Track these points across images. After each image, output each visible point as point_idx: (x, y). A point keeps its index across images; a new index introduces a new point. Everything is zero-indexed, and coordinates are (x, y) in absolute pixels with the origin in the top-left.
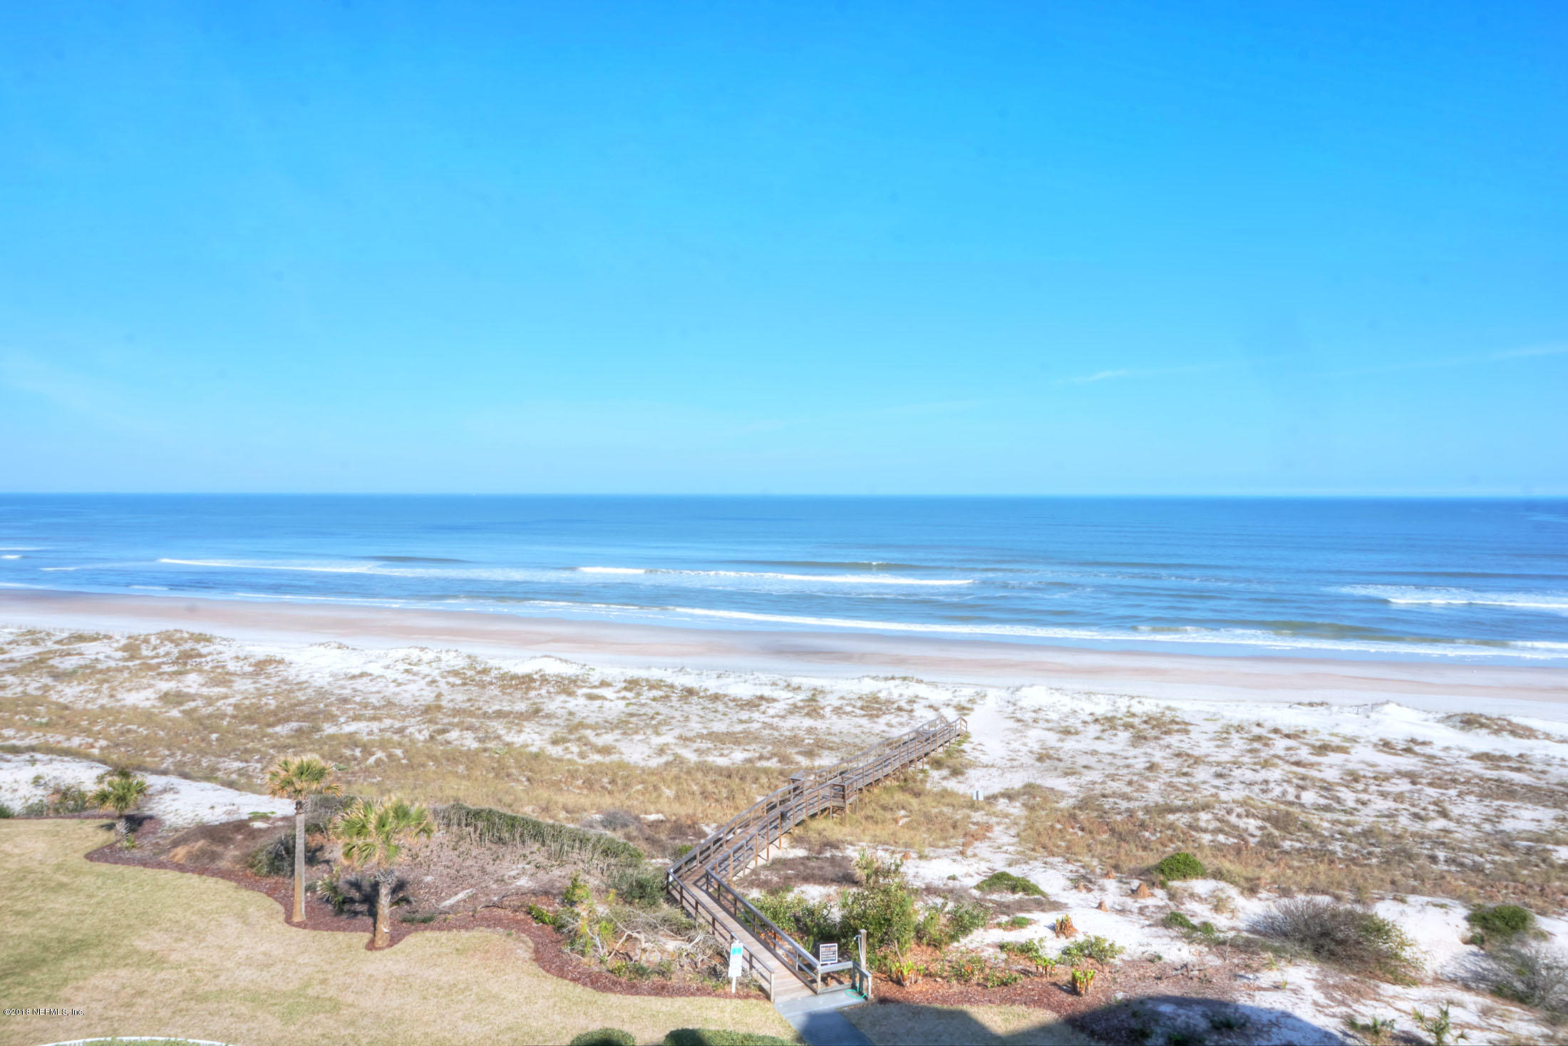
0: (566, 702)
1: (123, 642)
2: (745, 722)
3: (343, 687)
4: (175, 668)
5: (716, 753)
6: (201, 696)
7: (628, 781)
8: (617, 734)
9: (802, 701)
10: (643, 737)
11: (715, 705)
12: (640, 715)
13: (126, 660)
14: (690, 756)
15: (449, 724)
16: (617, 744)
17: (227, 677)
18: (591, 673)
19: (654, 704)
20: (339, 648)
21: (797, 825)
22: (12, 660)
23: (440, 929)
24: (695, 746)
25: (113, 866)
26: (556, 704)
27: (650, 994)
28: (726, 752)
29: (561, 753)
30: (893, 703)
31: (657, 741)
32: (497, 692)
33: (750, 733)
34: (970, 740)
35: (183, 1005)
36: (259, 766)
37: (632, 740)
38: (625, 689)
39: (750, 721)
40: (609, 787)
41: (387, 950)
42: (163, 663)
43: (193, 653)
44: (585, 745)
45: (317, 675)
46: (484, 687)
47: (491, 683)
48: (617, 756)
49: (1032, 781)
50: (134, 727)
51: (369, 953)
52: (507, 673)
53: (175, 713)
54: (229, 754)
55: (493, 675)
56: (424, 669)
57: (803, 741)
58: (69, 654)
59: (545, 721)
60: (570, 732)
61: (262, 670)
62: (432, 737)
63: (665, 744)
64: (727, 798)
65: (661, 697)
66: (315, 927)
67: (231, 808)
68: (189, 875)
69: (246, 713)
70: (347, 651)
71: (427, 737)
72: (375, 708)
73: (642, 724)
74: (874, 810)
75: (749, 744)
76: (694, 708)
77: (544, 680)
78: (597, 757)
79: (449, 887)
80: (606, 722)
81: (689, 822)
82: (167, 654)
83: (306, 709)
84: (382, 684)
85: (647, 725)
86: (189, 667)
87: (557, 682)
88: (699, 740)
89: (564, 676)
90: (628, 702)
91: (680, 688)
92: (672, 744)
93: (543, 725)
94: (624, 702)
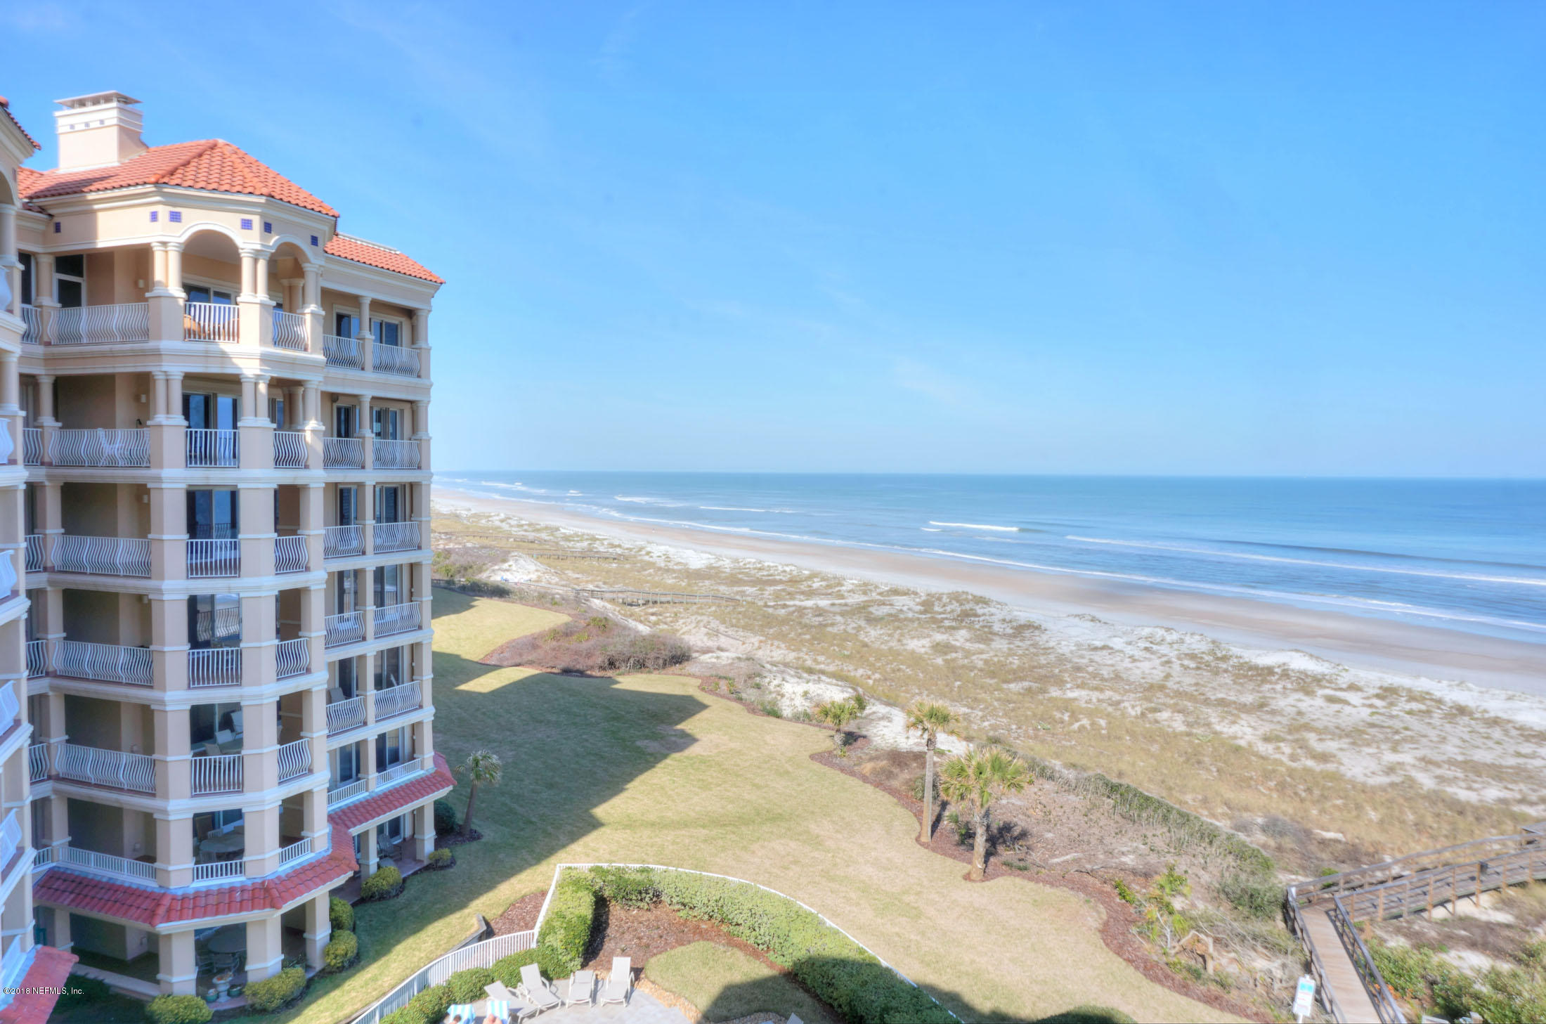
0: (1300, 700)
1: (924, 598)
2: (1525, 756)
3: (1082, 657)
4: (954, 624)
5: (1463, 784)
6: (963, 649)
7: (1326, 793)
8: (1344, 743)
10: (1376, 750)
11: (1489, 731)
12: (1383, 727)
13: (921, 613)
14: (1426, 781)
15: (1164, 704)
16: (1340, 754)
17: (989, 635)
18: (1344, 674)
19: (1408, 717)
20: (1092, 621)
21: (1511, 885)
22: (846, 605)
23: (1030, 879)
24: (1439, 772)
25: (823, 766)
26: (1289, 702)
27: (1199, 999)
28: (1476, 786)
29: (1270, 751)
31: (1390, 757)
32: (1228, 681)
33: (1525, 770)
35: (817, 879)
36: (980, 714)
37: (1359, 752)
38: (1378, 696)
39: (1533, 756)
40: (1303, 794)
41: (979, 884)
42: (947, 619)
43: (971, 612)
44: (1301, 748)
45: (1063, 643)
46: (1217, 673)
47: (1226, 671)
48: (1335, 765)
50: (903, 667)
51: (963, 882)
52: (1246, 663)
53: (939, 660)
54: (962, 700)
55: (1231, 663)
56: (1164, 649)
58: (884, 604)
59: (1268, 717)
60: (1290, 732)
61: (1020, 633)
62: (1143, 714)
63: (1399, 763)
64: (1446, 837)
65: (1420, 711)
66: (934, 850)
68: (868, 785)
69: (992, 668)
70: (1099, 624)
71: (1139, 713)
72: (1103, 679)
73: (1381, 736)
75: (1515, 782)
76: (1462, 728)
77: (1286, 674)
78: (1310, 763)
79: (1064, 847)
80: (1338, 728)
81: (1371, 850)
82: (952, 611)
83: (1042, 672)
84: (1118, 658)
85: (1387, 740)
86: (964, 624)
87: (1298, 679)
88: (1446, 766)
89: (1309, 673)
90: (1374, 710)
91: (1451, 705)
92: (1409, 764)
93: (1262, 720)
94: (1369, 711)
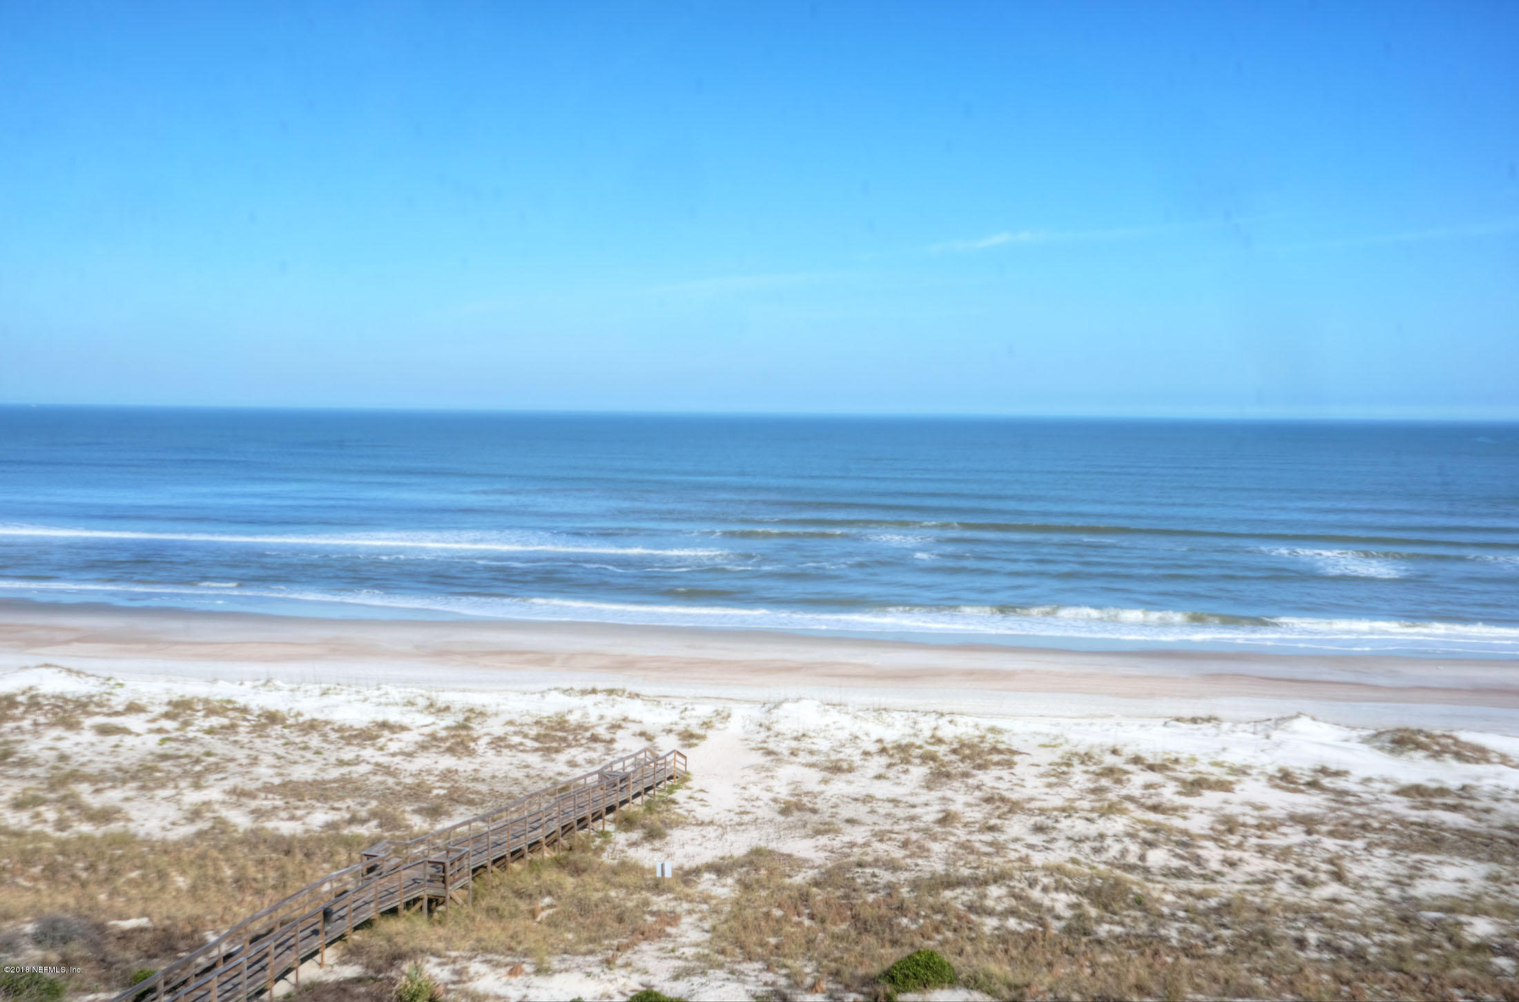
0: (60, 739)
2: (348, 764)
5: (284, 814)
7: (116, 866)
8: (130, 789)
9: (447, 728)
10: (173, 792)
11: (306, 739)
12: (178, 758)
14: (240, 820)
16: (126, 806)
18: (118, 691)
19: (207, 737)
21: (356, 928)
24: (254, 804)
28: (299, 813)
29: (26, 822)
30: (587, 729)
31: (192, 797)
33: (350, 781)
34: (688, 784)
37: (152, 798)
38: (167, 716)
39: (357, 761)
40: (84, 875)
44: (71, 808)
48: (122, 823)
49: (762, 844)
57: (430, 792)
59: (14, 771)
60: (52, 788)
63: (204, 803)
64: (274, 887)
65: (223, 727)
73: (178, 771)
74: (503, 898)
75: (342, 798)
76: (272, 744)
77: (34, 703)
78: (86, 828)
80: (119, 769)
81: (188, 929)
85: (186, 773)
87: (55, 707)
88: (263, 795)
89: (69, 696)
90: (165, 736)
91: (258, 712)
92: (217, 802)
93: (8, 777)
94: (158, 737)
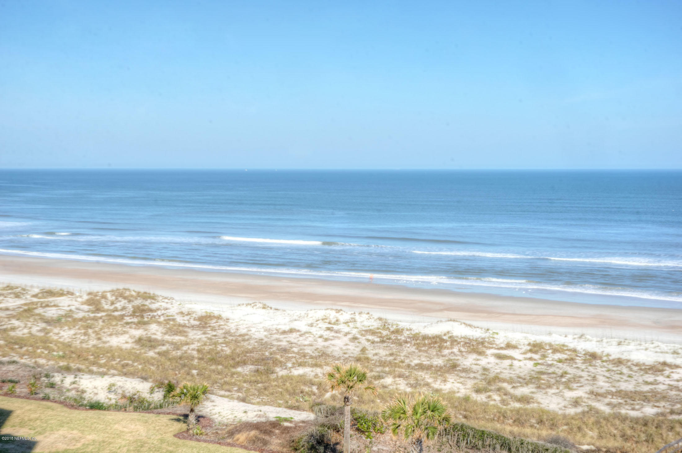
0: (478, 360)
1: (85, 297)
2: (651, 383)
3: (278, 340)
4: (136, 320)
5: (627, 407)
6: (168, 342)
7: (553, 422)
8: (531, 388)
10: (557, 391)
11: (619, 368)
12: (550, 374)
13: (93, 312)
14: (603, 407)
15: (381, 372)
16: (534, 396)
17: (181, 328)
18: (495, 336)
19: (560, 365)
20: (264, 308)
22: (7, 309)
24: (607, 400)
26: (469, 361)
28: (637, 406)
29: (485, 400)
31: (570, 394)
32: (413, 349)
33: (658, 393)
37: (546, 393)
38: (531, 351)
39: (655, 383)
43: (145, 308)
44: (505, 394)
45: (253, 330)
46: (400, 345)
47: (406, 342)
48: (536, 404)
50: (130, 362)
52: (417, 334)
53: (151, 354)
55: (406, 335)
56: (345, 329)
58: (47, 306)
59: (463, 374)
60: (489, 384)
61: (206, 323)
63: (578, 398)
64: (647, 441)
65: (566, 359)
67: (260, 413)
69: (209, 356)
70: (272, 311)
72: (312, 357)
73: (553, 380)
75: (657, 401)
76: (599, 370)
77: (454, 341)
78: (517, 405)
80: (520, 377)
82: (124, 308)
83: (255, 355)
84: (310, 339)
85: (558, 382)
86: (146, 319)
87: (466, 343)
88: (610, 397)
89: (471, 338)
90: (536, 362)
91: (584, 353)
92: (584, 398)
93: (463, 377)
94: (532, 363)
